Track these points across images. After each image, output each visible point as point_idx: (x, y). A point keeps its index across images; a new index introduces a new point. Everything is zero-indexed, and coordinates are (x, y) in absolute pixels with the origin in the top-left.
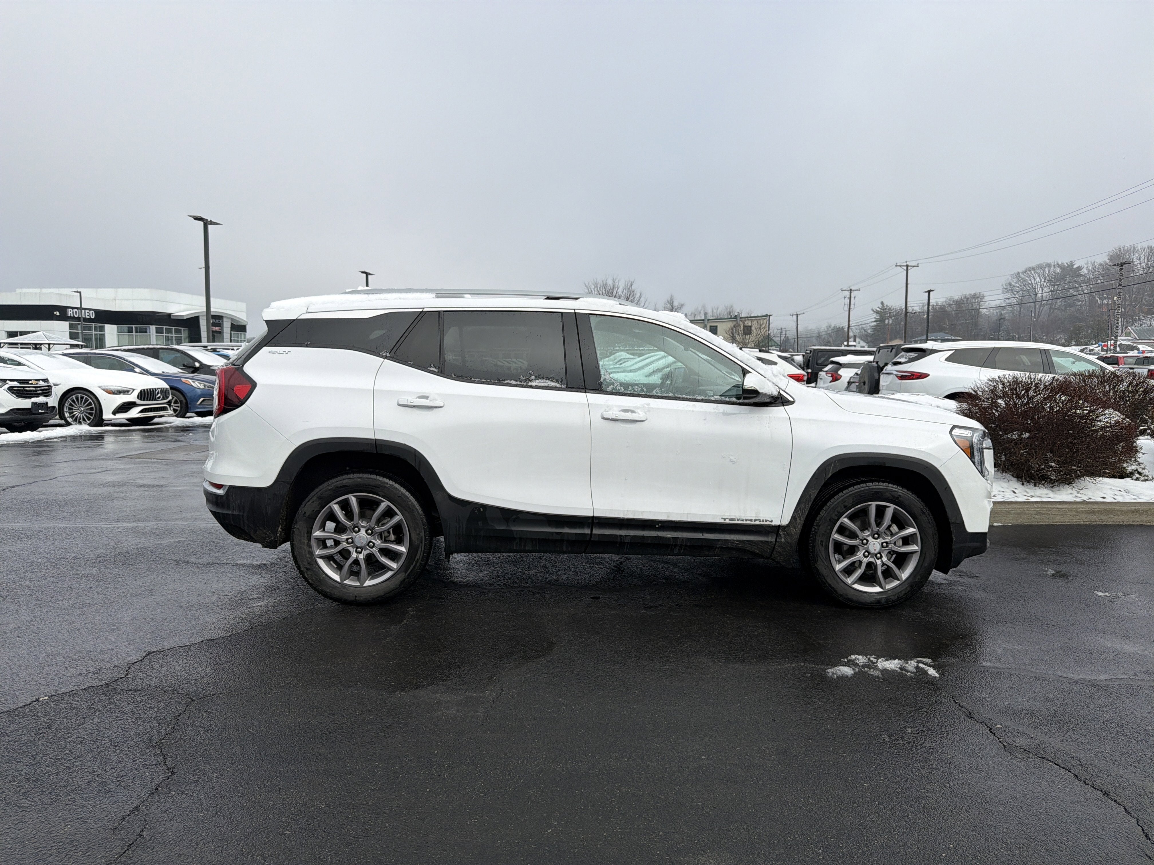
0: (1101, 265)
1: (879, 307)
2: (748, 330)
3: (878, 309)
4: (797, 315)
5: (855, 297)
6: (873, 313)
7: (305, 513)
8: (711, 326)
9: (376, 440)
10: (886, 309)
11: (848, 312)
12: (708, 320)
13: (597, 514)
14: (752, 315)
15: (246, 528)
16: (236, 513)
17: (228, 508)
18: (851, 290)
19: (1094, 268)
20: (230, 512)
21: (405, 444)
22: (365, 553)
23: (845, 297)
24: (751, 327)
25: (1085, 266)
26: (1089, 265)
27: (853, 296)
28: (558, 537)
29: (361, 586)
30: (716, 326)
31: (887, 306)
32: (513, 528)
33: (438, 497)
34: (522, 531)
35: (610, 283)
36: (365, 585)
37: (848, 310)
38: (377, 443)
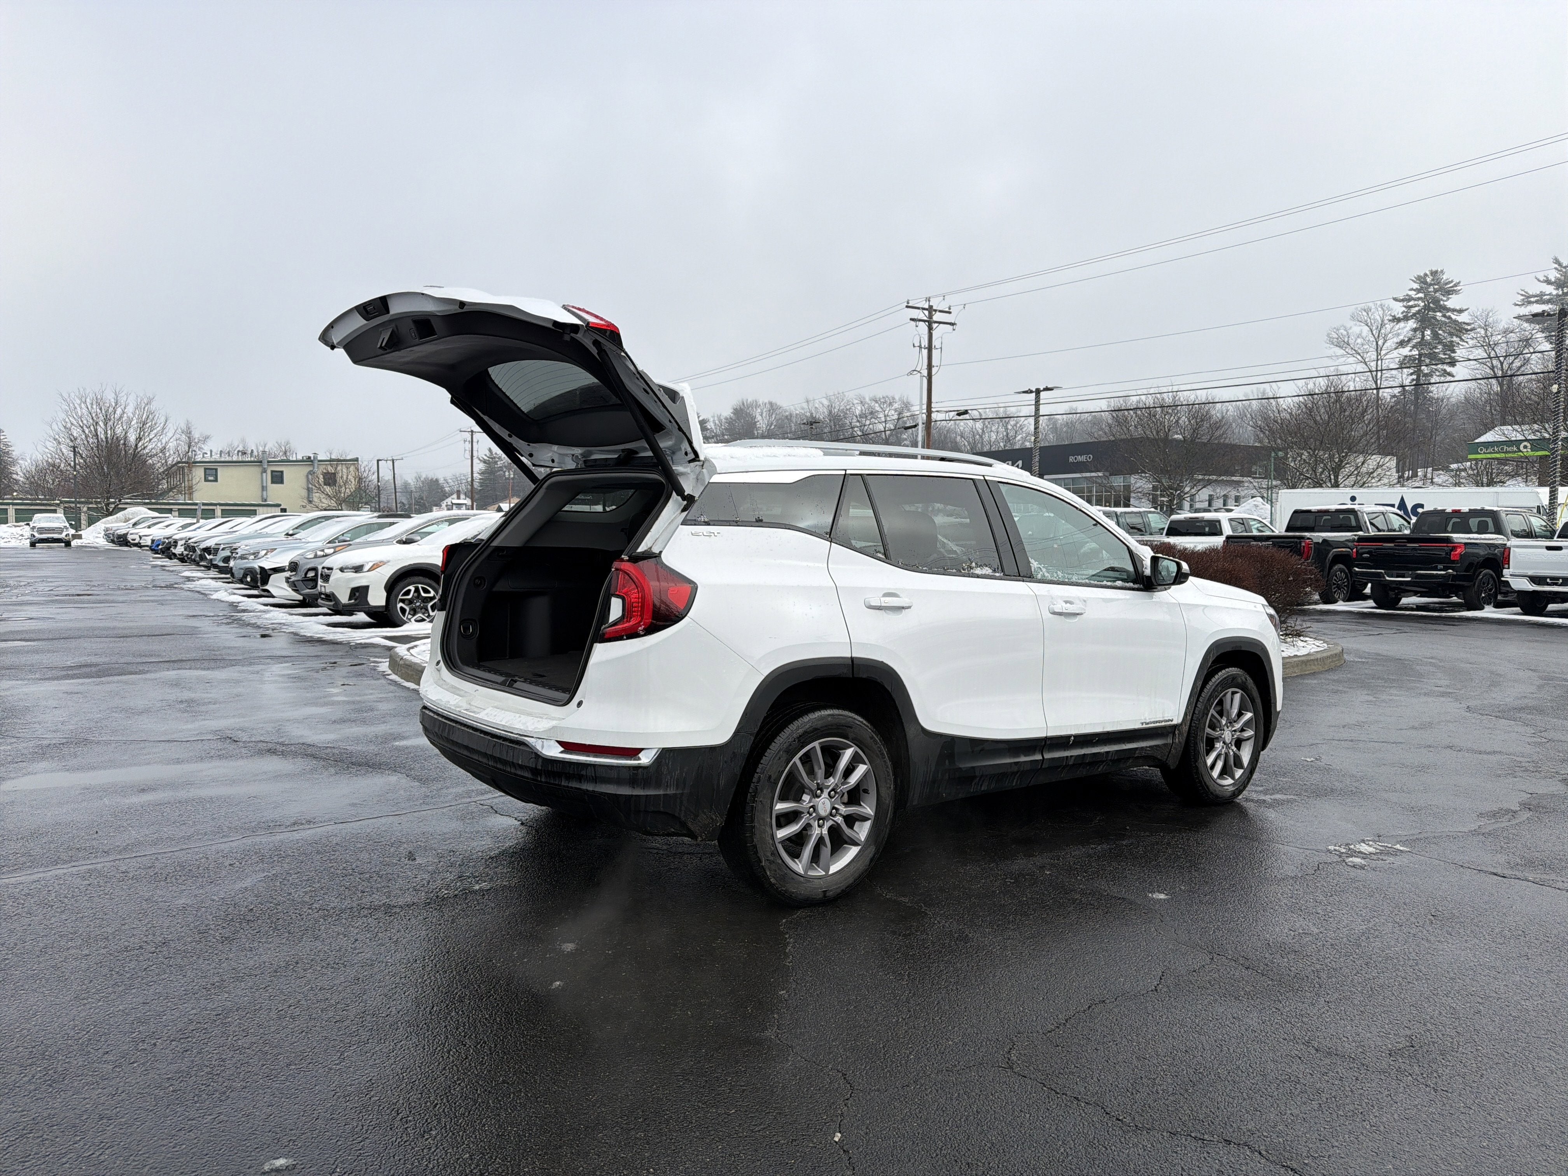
0: (726, 419)
1: (486, 455)
2: (330, 479)
3: (486, 458)
4: (393, 461)
5: (478, 442)
6: (479, 462)
7: (770, 777)
8: (272, 472)
9: (852, 659)
10: (495, 458)
11: (470, 460)
12: (269, 462)
13: (1051, 733)
14: (348, 458)
15: (683, 814)
16: (671, 791)
17: (658, 785)
18: (472, 432)
19: (720, 421)
20: (661, 792)
21: (882, 662)
22: (828, 824)
23: (465, 441)
24: (334, 474)
25: (711, 420)
26: (716, 419)
27: (475, 440)
28: (1015, 769)
29: (827, 875)
30: (282, 472)
31: (496, 454)
32: (978, 764)
33: (911, 732)
34: (985, 766)
35: (110, 397)
36: (831, 872)
37: (470, 457)
38: (853, 663)
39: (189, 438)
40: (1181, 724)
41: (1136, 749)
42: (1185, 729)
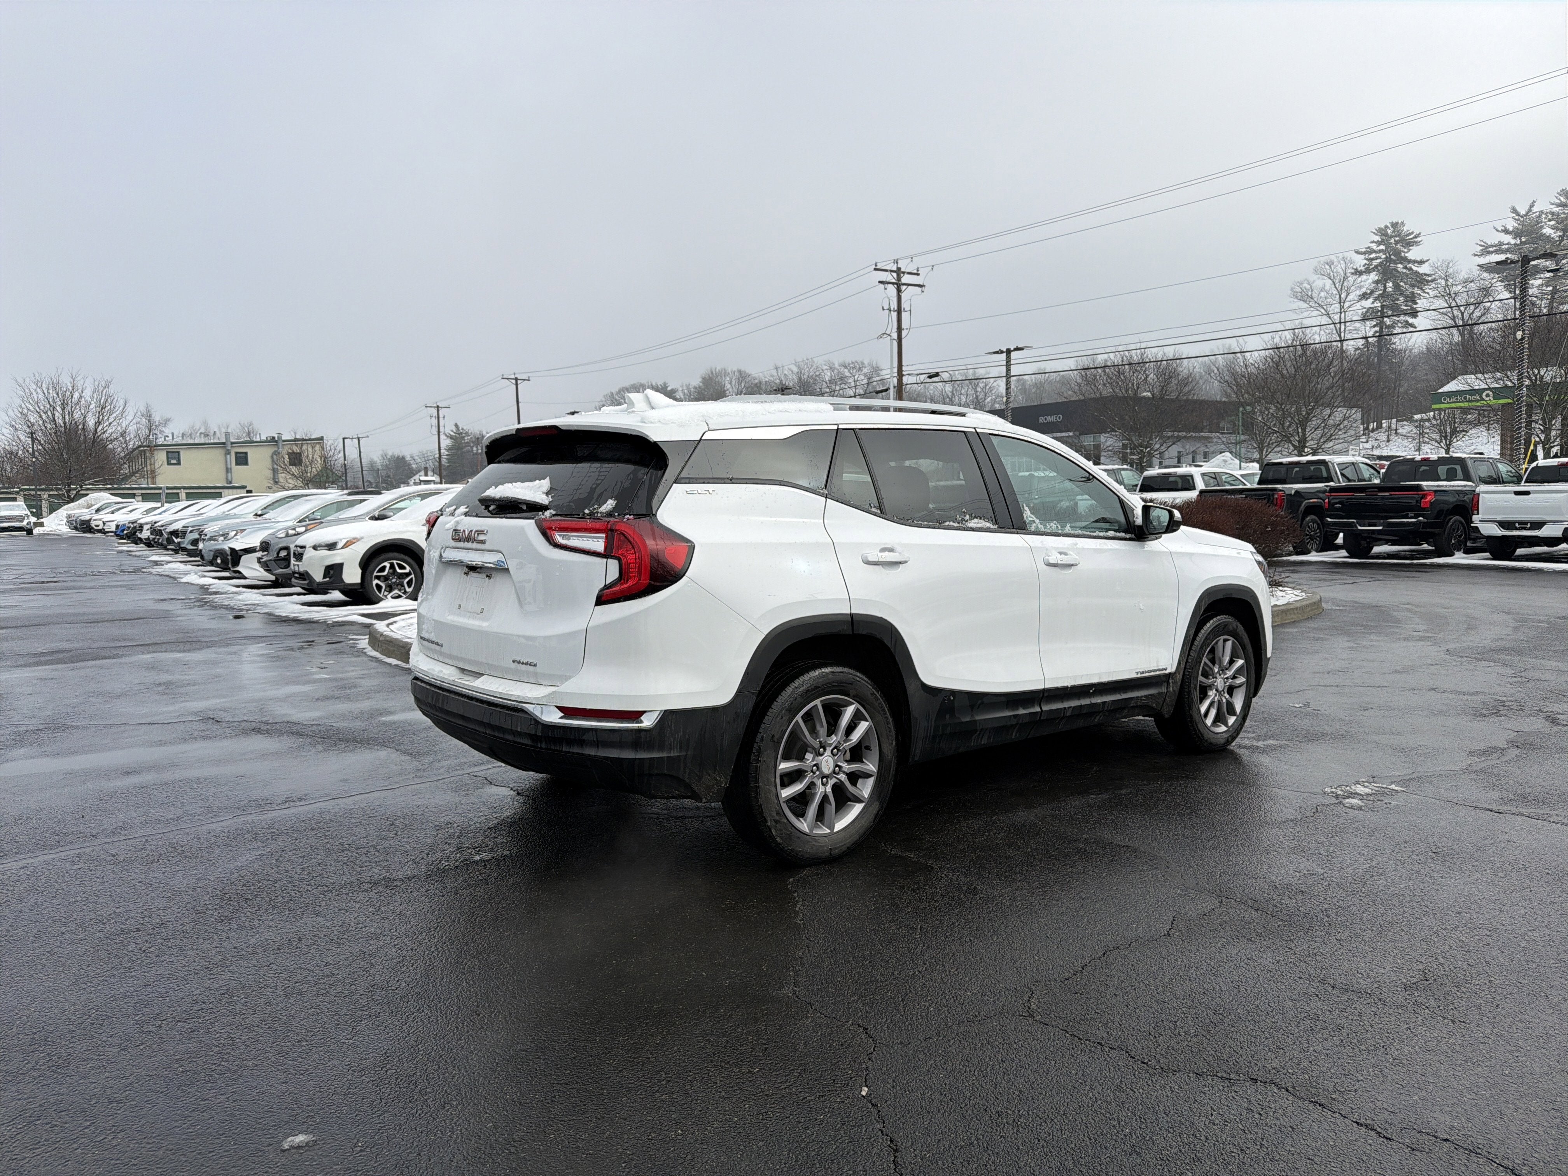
0: (695, 388)
1: (452, 431)
2: (296, 459)
3: (452, 434)
4: (358, 438)
5: (444, 417)
6: (445, 438)
7: (773, 736)
8: (236, 453)
9: (852, 615)
10: (461, 433)
11: (437, 436)
12: (232, 443)
13: (1048, 685)
14: (313, 437)
15: (687, 776)
16: (674, 754)
17: (661, 748)
18: (438, 407)
19: (688, 389)
20: (665, 755)
21: (881, 618)
22: (832, 782)
23: (431, 417)
24: (300, 454)
25: (681, 389)
26: (685, 388)
27: (441, 415)
28: (1014, 722)
29: (832, 833)
30: (246, 453)
31: (463, 429)
32: (978, 718)
33: (911, 688)
34: (985, 719)
35: (66, 382)
36: (836, 830)
37: (437, 433)
38: (853, 620)
39: (149, 421)
40: (1175, 673)
41: (1132, 698)
42: (1179, 677)
